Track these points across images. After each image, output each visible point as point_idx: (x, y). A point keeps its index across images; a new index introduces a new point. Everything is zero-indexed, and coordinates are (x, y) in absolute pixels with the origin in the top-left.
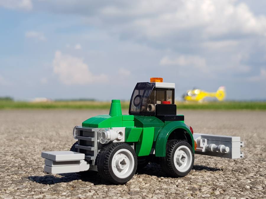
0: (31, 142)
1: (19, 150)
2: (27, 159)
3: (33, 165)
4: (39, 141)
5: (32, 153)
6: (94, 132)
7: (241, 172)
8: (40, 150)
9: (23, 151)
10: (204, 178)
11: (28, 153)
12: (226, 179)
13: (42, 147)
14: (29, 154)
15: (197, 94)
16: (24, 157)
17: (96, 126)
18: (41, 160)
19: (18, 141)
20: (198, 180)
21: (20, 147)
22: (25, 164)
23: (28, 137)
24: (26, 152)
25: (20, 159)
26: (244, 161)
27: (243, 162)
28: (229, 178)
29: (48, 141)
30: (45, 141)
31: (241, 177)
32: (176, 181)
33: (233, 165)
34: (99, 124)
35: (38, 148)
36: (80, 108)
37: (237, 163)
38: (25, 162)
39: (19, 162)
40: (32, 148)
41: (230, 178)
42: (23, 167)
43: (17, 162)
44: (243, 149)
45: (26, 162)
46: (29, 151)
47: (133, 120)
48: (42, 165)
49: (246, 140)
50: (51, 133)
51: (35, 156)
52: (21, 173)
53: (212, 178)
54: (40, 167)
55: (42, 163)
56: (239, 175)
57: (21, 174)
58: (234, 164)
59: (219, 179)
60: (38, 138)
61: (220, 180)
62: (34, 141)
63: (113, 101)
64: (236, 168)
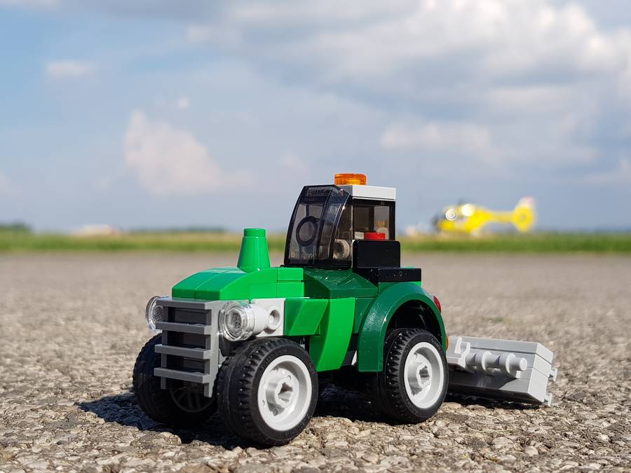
0: (82, 330)
1: (55, 351)
2: (75, 372)
3: (90, 385)
4: (99, 329)
5: (85, 357)
6: (209, 311)
7: (585, 401)
8: (104, 350)
9: (64, 352)
10: (498, 417)
11: (76, 357)
12: (552, 418)
13: (107, 342)
14: (79, 360)
15: (466, 217)
16: (68, 367)
17: (215, 296)
18: (109, 374)
19: (50, 328)
20: (485, 422)
21: (56, 343)
22: (71, 384)
23: (73, 319)
24: (70, 356)
25: (57, 370)
26: (591, 375)
27: (588, 377)
28: (558, 417)
29: (121, 329)
30: (114, 329)
31: (585, 413)
32: (433, 422)
33: (564, 384)
34: (221, 291)
35: (97, 345)
36: (190, 249)
37: (573, 381)
38: (70, 379)
39: (57, 378)
40: (86, 344)
41: (561, 415)
42: (68, 389)
43: (52, 378)
44: (585, 347)
45: (73, 378)
46: (78, 353)
47: (302, 281)
48: (111, 386)
49: (589, 325)
50: (126, 310)
51: (92, 364)
52: (63, 404)
53: (518, 416)
54: (106, 389)
55: (110, 380)
56: (580, 409)
57: (62, 407)
58: (567, 384)
59: (533, 419)
60: (98, 322)
61: (537, 422)
62: (88, 329)
63: (246, 232)
64: (571, 392)
